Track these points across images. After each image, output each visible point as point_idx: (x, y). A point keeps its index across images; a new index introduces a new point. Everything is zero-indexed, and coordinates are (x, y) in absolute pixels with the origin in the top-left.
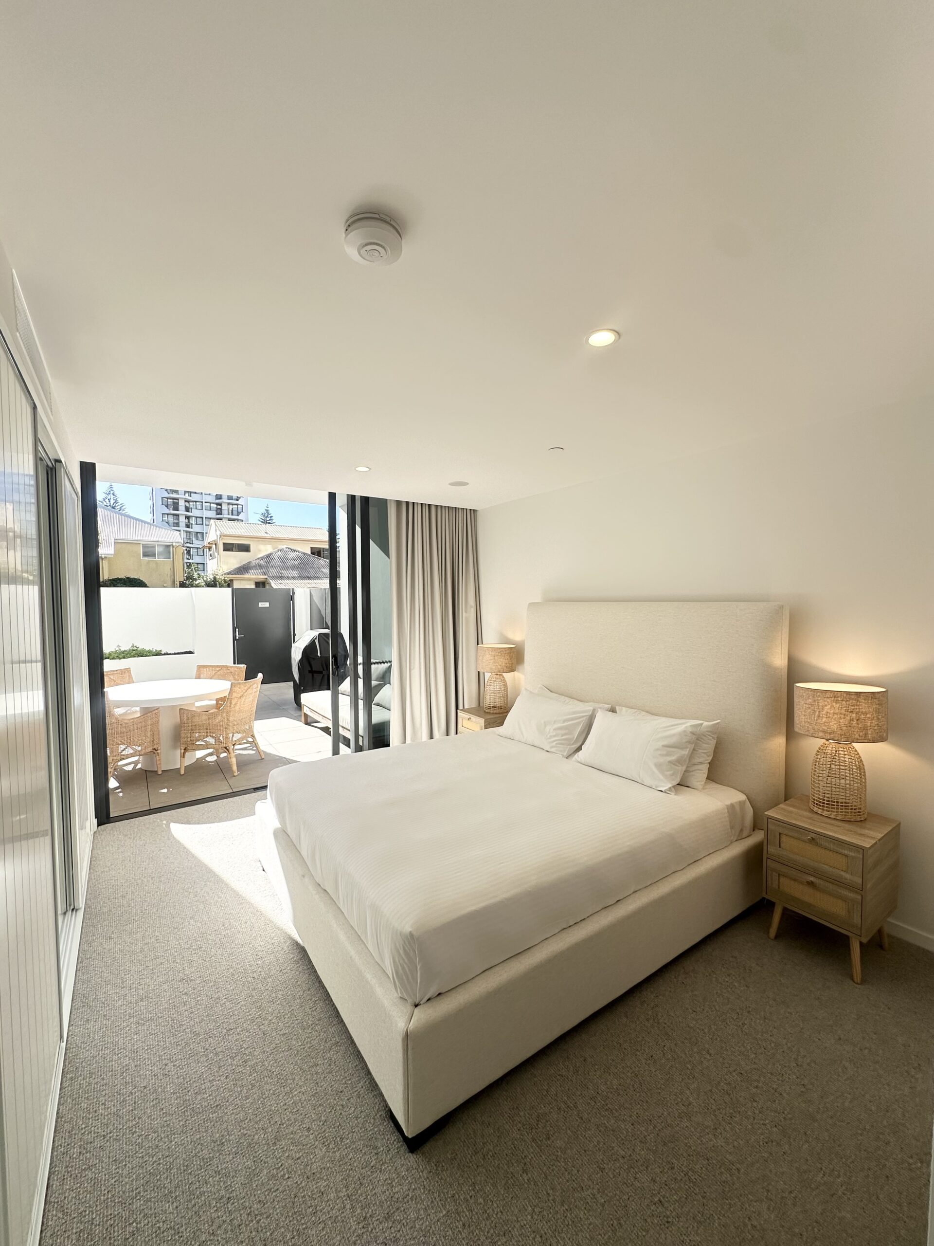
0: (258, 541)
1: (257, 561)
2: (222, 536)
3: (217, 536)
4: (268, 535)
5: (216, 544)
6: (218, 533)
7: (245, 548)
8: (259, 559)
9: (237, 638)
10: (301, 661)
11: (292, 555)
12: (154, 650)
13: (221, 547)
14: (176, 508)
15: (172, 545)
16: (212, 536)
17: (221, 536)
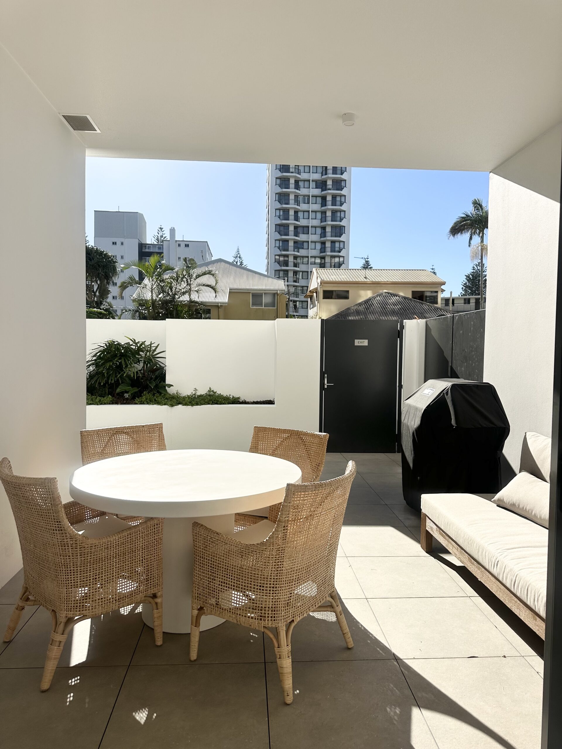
0: (358, 287)
1: (356, 307)
2: (323, 283)
3: (318, 284)
4: (368, 280)
5: (316, 293)
6: (319, 281)
7: (344, 295)
8: (357, 305)
9: (326, 387)
10: (419, 430)
11: (394, 299)
12: (231, 397)
13: (321, 295)
14: (286, 264)
15: (277, 293)
16: (314, 284)
17: (321, 283)
